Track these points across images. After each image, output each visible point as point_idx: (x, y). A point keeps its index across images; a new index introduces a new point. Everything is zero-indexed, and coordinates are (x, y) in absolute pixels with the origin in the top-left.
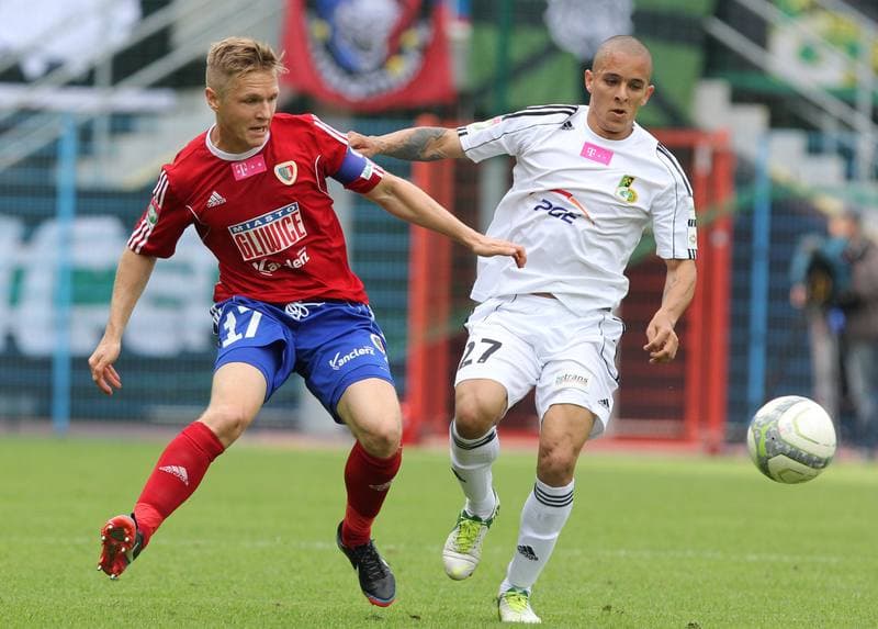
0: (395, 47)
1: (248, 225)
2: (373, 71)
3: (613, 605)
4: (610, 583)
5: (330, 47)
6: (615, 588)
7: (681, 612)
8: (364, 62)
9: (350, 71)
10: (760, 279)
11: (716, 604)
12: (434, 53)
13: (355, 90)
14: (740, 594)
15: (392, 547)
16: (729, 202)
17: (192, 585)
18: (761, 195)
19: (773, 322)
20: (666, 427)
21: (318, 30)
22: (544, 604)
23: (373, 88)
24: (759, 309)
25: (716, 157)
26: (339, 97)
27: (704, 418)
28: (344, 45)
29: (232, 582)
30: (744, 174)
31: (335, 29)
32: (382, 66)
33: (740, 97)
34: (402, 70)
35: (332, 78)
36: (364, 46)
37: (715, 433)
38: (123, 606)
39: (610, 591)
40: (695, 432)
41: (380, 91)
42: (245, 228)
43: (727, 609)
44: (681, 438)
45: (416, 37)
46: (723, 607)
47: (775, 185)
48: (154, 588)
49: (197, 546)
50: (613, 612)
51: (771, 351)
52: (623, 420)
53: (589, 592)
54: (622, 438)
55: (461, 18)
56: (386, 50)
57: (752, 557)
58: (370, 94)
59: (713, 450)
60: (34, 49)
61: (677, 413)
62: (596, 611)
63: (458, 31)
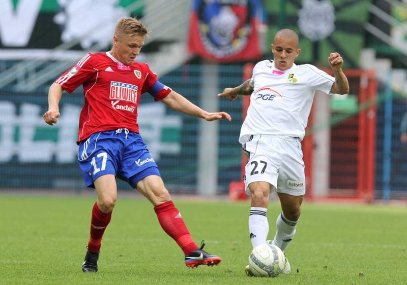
0: (236, 36)
1: (119, 84)
2: (227, 45)
3: (328, 266)
4: (326, 257)
5: (209, 36)
6: (329, 259)
7: (356, 269)
8: (224, 42)
9: (217, 45)
10: (388, 131)
11: (370, 266)
12: (252, 38)
13: (219, 53)
14: (381, 261)
15: (236, 242)
16: (375, 99)
17: (153, 258)
18: (388, 96)
19: (393, 149)
20: (349, 192)
21: (204, 28)
22: (299, 265)
23: (227, 52)
24: (388, 144)
25: (370, 81)
26: (213, 57)
27: (365, 188)
28: (215, 35)
29: (170, 257)
30: (381, 88)
31: (211, 28)
32: (230, 43)
33: (379, 56)
34: (239, 45)
35: (209, 48)
36: (223, 35)
37: (370, 195)
38: (125, 267)
39: (326, 260)
40: (362, 194)
41: (230, 54)
42: (118, 85)
43: (375, 267)
44: (356, 197)
45: (245, 31)
46: (373, 267)
47: (394, 93)
48: (137, 259)
49: (155, 242)
50: (328, 269)
51: (393, 161)
52: (332, 190)
53: (318, 260)
54: (331, 197)
55: (264, 23)
56: (232, 37)
57: (385, 246)
58: (226, 55)
59: (369, 202)
60: (86, 36)
61: (354, 186)
62: (320, 269)
63: (262, 29)
